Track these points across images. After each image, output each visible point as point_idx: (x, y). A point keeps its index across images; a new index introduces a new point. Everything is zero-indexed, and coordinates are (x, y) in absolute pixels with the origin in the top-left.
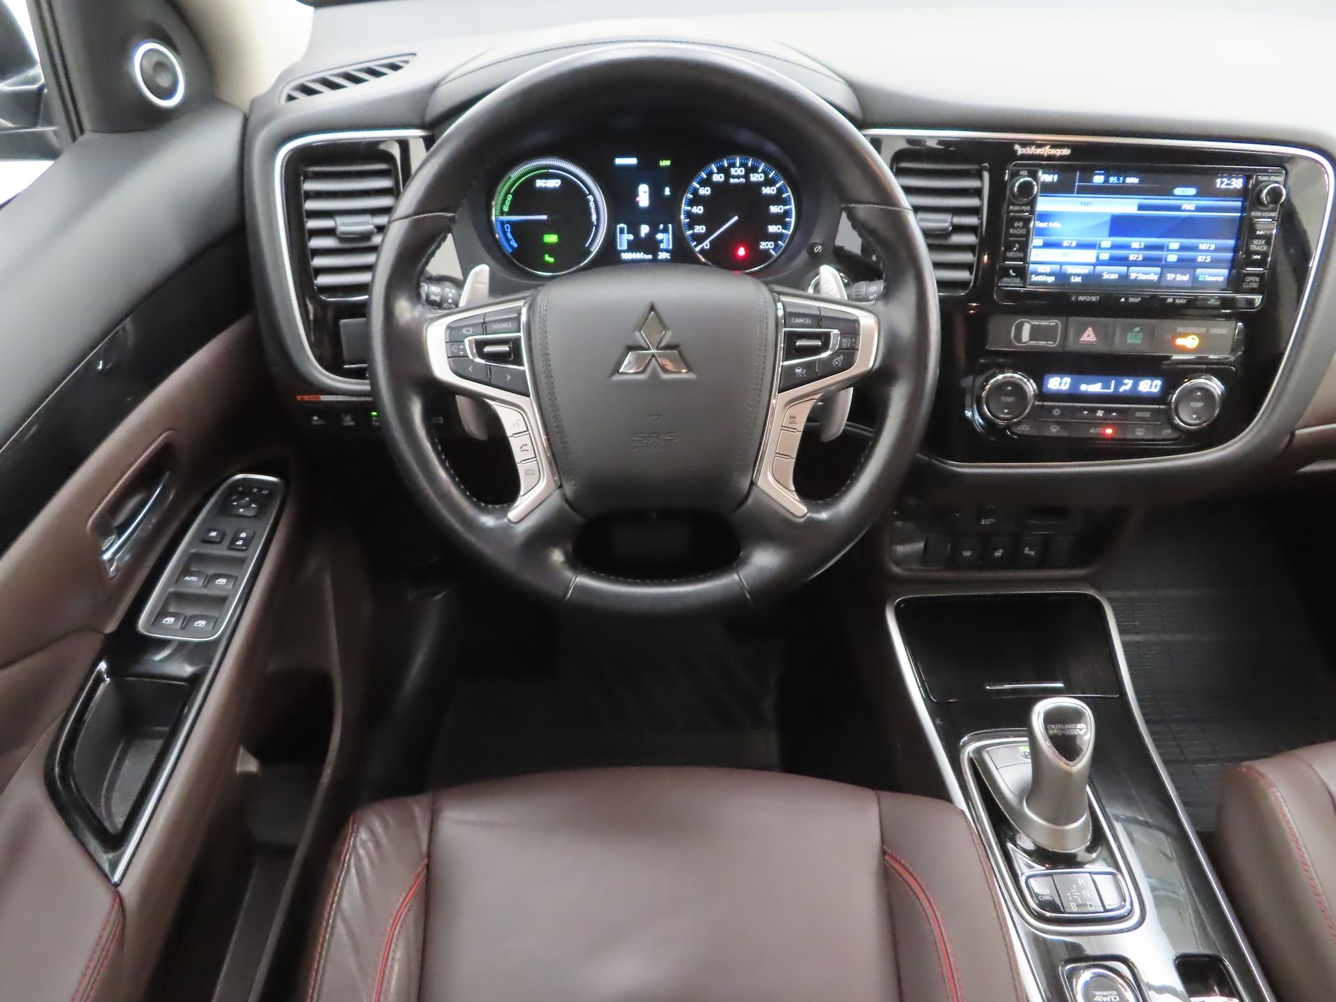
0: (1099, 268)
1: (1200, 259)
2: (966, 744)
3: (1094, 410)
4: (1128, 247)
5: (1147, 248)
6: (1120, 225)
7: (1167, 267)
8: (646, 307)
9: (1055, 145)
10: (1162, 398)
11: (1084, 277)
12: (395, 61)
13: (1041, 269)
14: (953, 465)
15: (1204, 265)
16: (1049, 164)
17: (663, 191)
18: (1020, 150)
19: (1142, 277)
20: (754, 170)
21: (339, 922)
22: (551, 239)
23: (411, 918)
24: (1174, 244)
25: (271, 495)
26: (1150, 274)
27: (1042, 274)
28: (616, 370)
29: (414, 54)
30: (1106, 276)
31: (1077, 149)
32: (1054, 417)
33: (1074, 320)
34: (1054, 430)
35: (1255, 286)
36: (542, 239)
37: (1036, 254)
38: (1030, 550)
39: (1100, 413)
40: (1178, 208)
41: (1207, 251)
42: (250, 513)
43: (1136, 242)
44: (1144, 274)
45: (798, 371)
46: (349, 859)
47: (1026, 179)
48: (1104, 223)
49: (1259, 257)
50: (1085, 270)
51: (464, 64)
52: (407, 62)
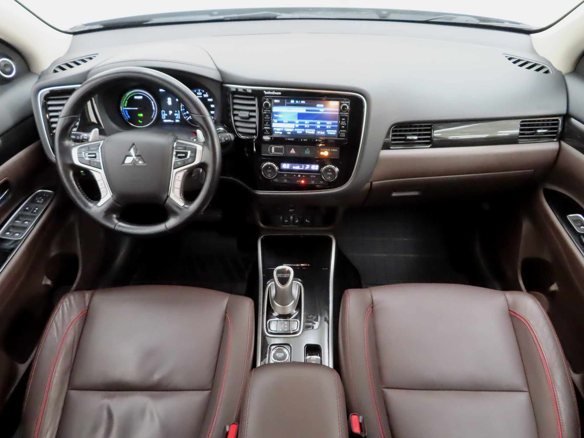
0: (296, 130)
1: (327, 127)
2: (269, 283)
3: (298, 175)
4: (304, 123)
5: (310, 123)
6: (301, 116)
7: (317, 129)
8: (131, 144)
9: (276, 91)
10: (319, 171)
11: (291, 132)
12: (91, 56)
13: (278, 129)
14: (259, 192)
15: (329, 129)
16: (276, 97)
17: (176, 100)
18: (266, 93)
19: (310, 133)
20: (205, 93)
21: (54, 323)
22: (141, 115)
23: (77, 323)
24: (319, 122)
25: (49, 197)
26: (312, 132)
27: (278, 131)
28: (123, 162)
29: (98, 54)
30: (298, 132)
31: (284, 93)
32: (284, 177)
33: (288, 146)
34: (285, 181)
35: (344, 136)
36: (137, 115)
37: (274, 125)
38: (308, 220)
39: (299, 176)
40: (318, 111)
41: (329, 124)
42: (41, 202)
43: (307, 121)
44: (310, 131)
45: (179, 163)
46: (60, 306)
47: (268, 102)
48: (296, 115)
49: (344, 127)
50: (292, 130)
51: (102, 62)
52: (95, 57)
